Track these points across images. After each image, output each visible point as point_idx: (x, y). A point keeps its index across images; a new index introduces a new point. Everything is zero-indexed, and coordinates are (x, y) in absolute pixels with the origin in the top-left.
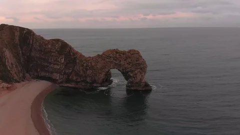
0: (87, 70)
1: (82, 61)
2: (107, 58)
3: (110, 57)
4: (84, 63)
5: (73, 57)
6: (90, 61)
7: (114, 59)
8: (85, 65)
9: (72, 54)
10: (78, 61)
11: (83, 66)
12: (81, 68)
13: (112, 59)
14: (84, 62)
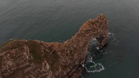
0: (73, 55)
1: (64, 50)
2: (87, 33)
3: (90, 31)
4: (66, 51)
5: (51, 53)
6: (71, 45)
7: (93, 31)
8: (68, 52)
9: (47, 50)
10: (59, 53)
11: (67, 54)
12: (67, 58)
13: (91, 31)
14: (66, 49)
